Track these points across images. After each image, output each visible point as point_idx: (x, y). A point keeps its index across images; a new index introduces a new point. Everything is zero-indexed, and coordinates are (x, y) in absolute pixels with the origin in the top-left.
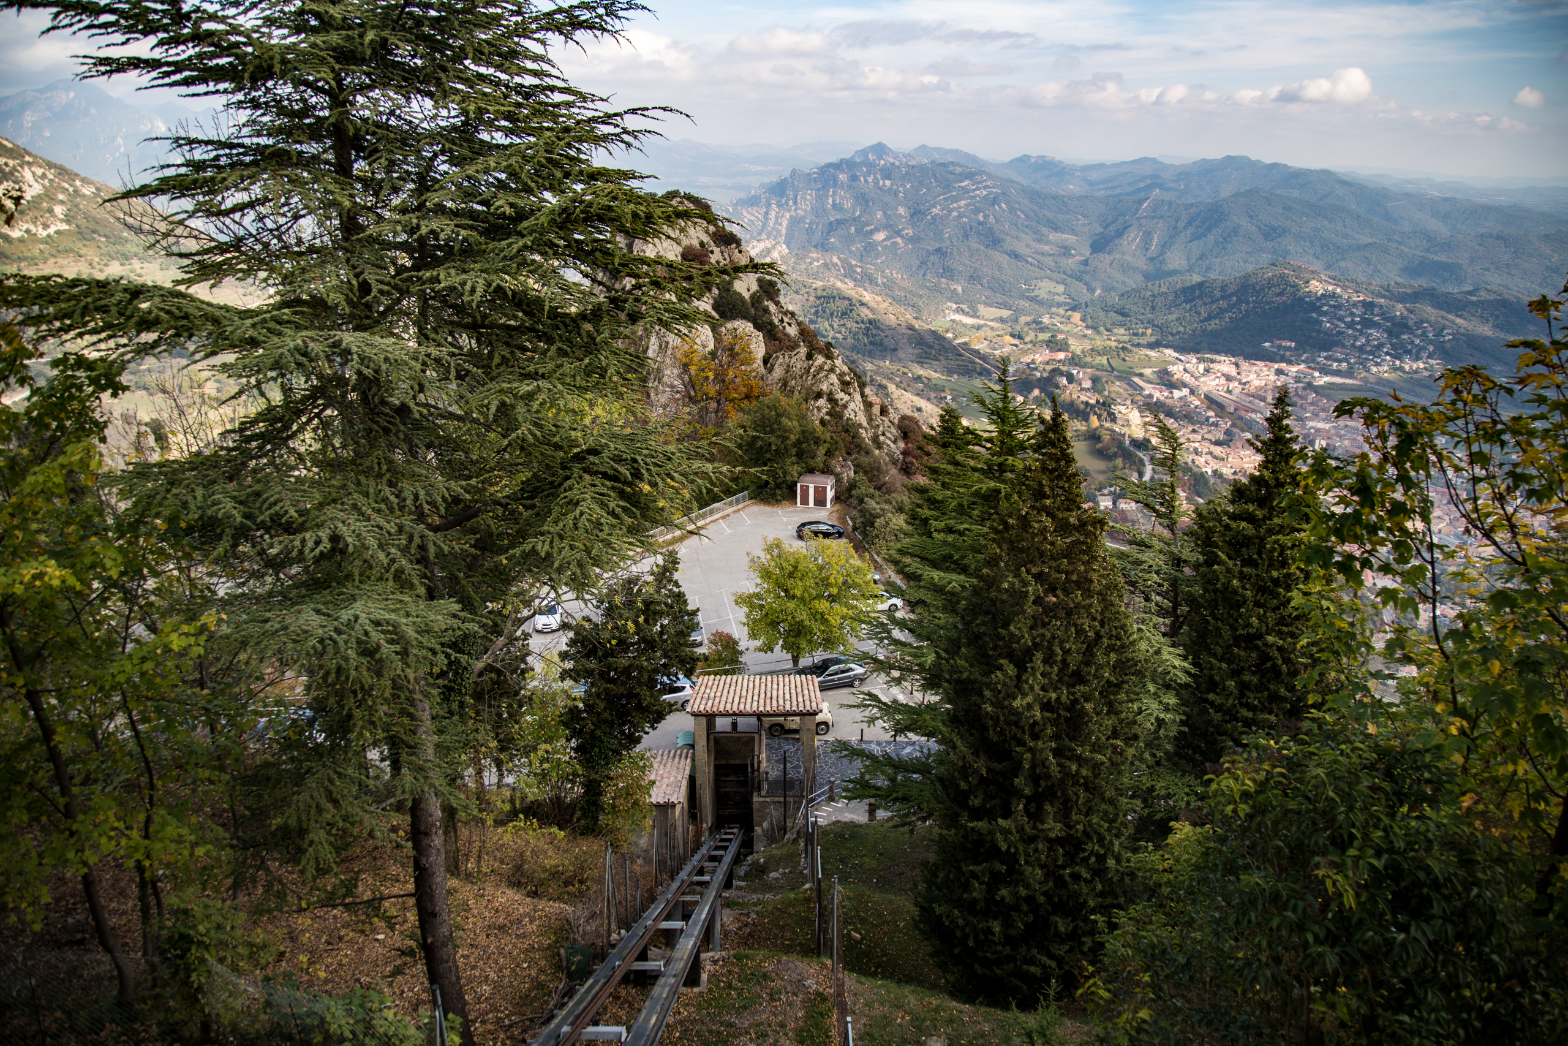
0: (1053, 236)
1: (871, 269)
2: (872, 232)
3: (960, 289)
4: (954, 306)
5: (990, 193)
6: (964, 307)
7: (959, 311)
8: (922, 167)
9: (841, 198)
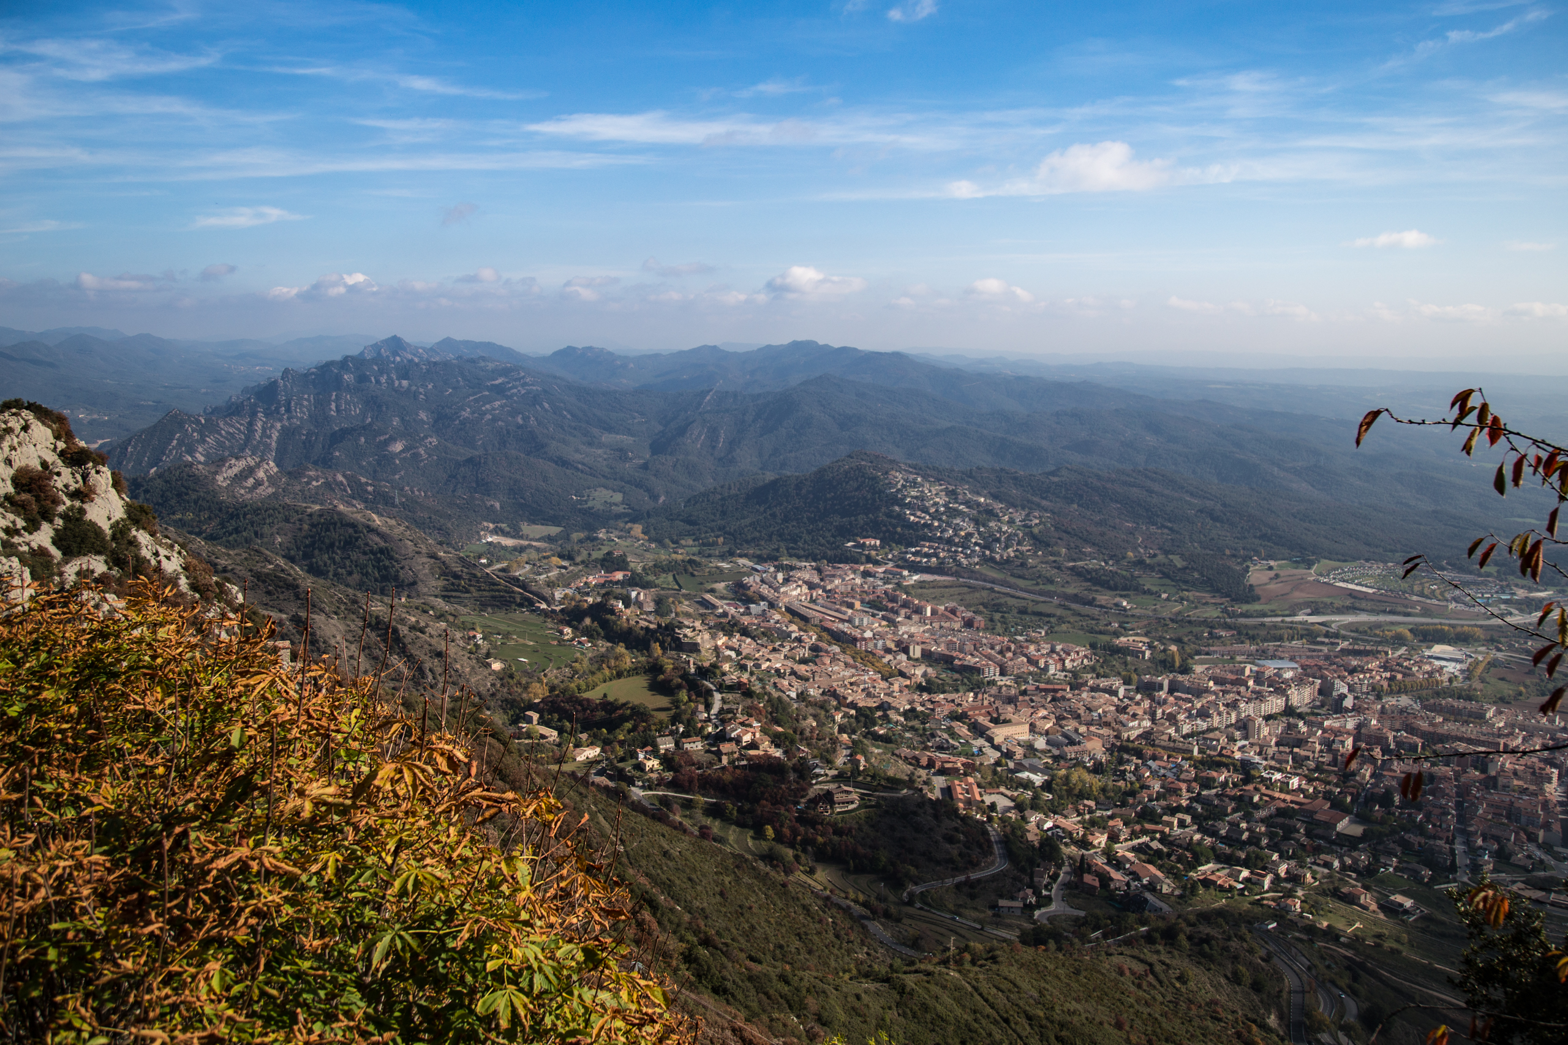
0: (607, 438)
1: (386, 486)
2: (387, 443)
3: (497, 505)
4: (491, 526)
5: (528, 392)
6: (503, 526)
7: (496, 531)
8: (446, 364)
9: (347, 403)
